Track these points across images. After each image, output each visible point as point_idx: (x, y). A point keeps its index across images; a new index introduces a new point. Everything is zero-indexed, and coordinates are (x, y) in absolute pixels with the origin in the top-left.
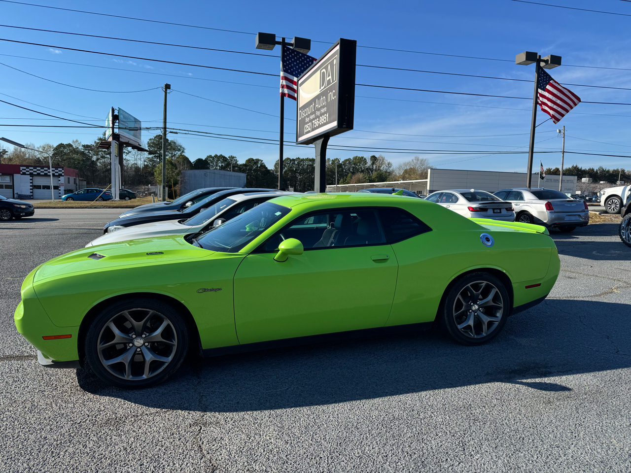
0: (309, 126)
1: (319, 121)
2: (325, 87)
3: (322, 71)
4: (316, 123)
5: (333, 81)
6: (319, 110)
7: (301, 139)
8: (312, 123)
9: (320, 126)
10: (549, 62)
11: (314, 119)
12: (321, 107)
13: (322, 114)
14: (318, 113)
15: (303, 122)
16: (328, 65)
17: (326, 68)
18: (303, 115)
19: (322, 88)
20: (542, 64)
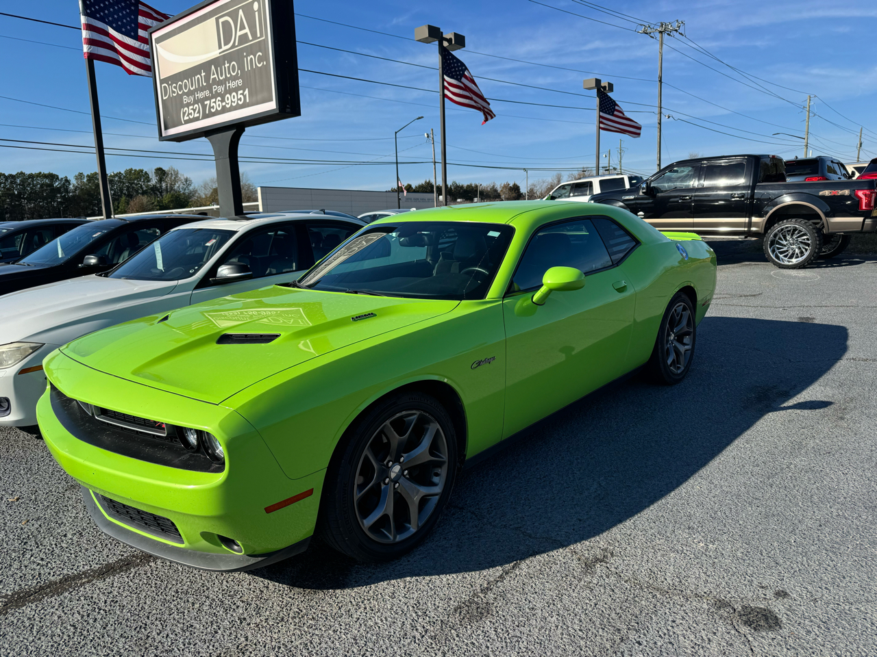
0: (194, 110)
1: (223, 101)
2: (234, 46)
3: (221, 20)
4: (216, 104)
5: (255, 37)
6: (220, 83)
7: (172, 131)
8: (204, 107)
9: (224, 110)
10: (453, 42)
11: (207, 98)
12: (227, 79)
13: (230, 91)
14: (221, 89)
15: (178, 103)
16: (237, 10)
17: (234, 15)
18: (174, 92)
19: (224, 48)
20: (445, 44)
